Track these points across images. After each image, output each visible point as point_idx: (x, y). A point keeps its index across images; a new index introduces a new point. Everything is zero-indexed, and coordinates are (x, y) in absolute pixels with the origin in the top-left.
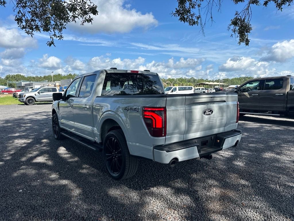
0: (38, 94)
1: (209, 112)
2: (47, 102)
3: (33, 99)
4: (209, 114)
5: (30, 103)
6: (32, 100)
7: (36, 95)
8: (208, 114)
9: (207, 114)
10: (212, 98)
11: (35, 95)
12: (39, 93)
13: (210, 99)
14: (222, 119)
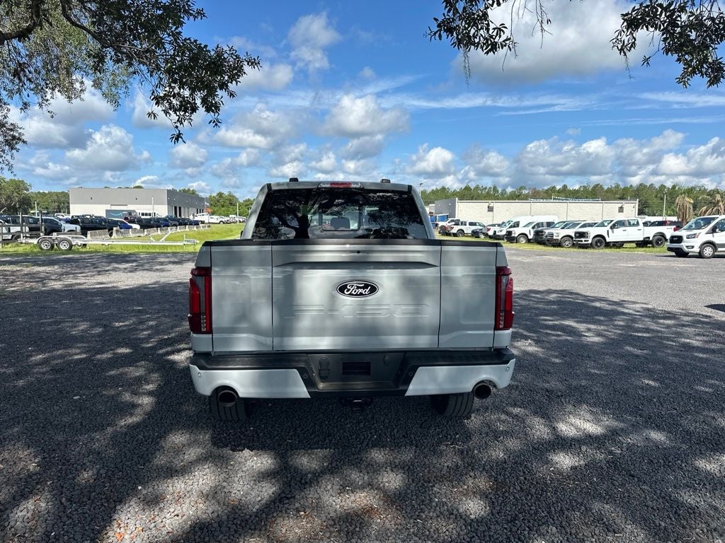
4: (361, 294)
8: (357, 295)
9: (350, 295)
10: (358, 252)
13: (352, 256)
14: (417, 312)
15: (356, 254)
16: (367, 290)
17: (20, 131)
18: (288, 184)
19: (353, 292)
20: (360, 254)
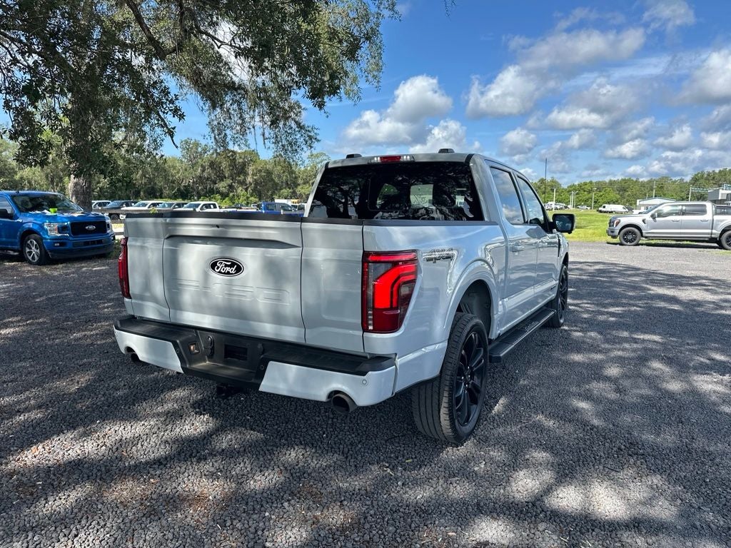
0: (651, 219)
1: (226, 266)
2: (688, 243)
3: (636, 230)
4: (228, 273)
5: (627, 242)
6: (633, 233)
7: (646, 221)
8: (224, 273)
9: (220, 272)
10: (218, 226)
11: (644, 221)
12: (653, 216)
13: (213, 231)
14: (279, 299)
15: (216, 229)
16: (234, 269)
17: (316, 131)
18: (343, 161)
19: (222, 271)
20: (220, 229)
